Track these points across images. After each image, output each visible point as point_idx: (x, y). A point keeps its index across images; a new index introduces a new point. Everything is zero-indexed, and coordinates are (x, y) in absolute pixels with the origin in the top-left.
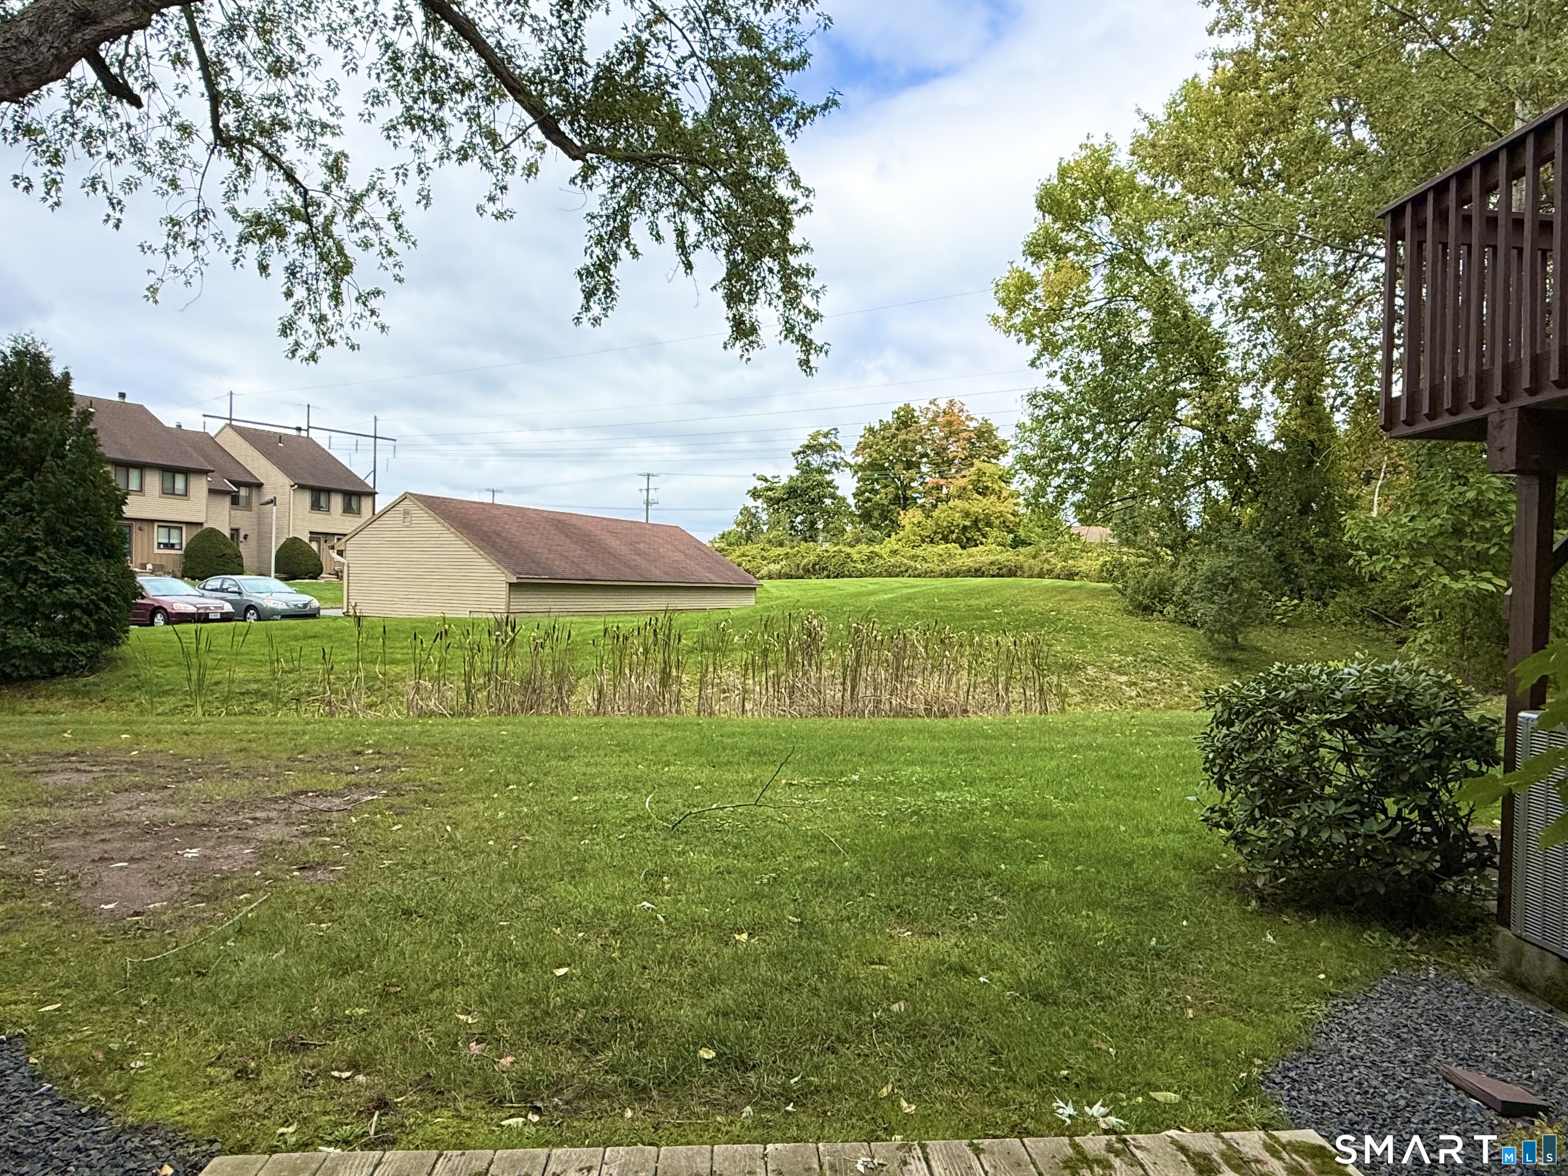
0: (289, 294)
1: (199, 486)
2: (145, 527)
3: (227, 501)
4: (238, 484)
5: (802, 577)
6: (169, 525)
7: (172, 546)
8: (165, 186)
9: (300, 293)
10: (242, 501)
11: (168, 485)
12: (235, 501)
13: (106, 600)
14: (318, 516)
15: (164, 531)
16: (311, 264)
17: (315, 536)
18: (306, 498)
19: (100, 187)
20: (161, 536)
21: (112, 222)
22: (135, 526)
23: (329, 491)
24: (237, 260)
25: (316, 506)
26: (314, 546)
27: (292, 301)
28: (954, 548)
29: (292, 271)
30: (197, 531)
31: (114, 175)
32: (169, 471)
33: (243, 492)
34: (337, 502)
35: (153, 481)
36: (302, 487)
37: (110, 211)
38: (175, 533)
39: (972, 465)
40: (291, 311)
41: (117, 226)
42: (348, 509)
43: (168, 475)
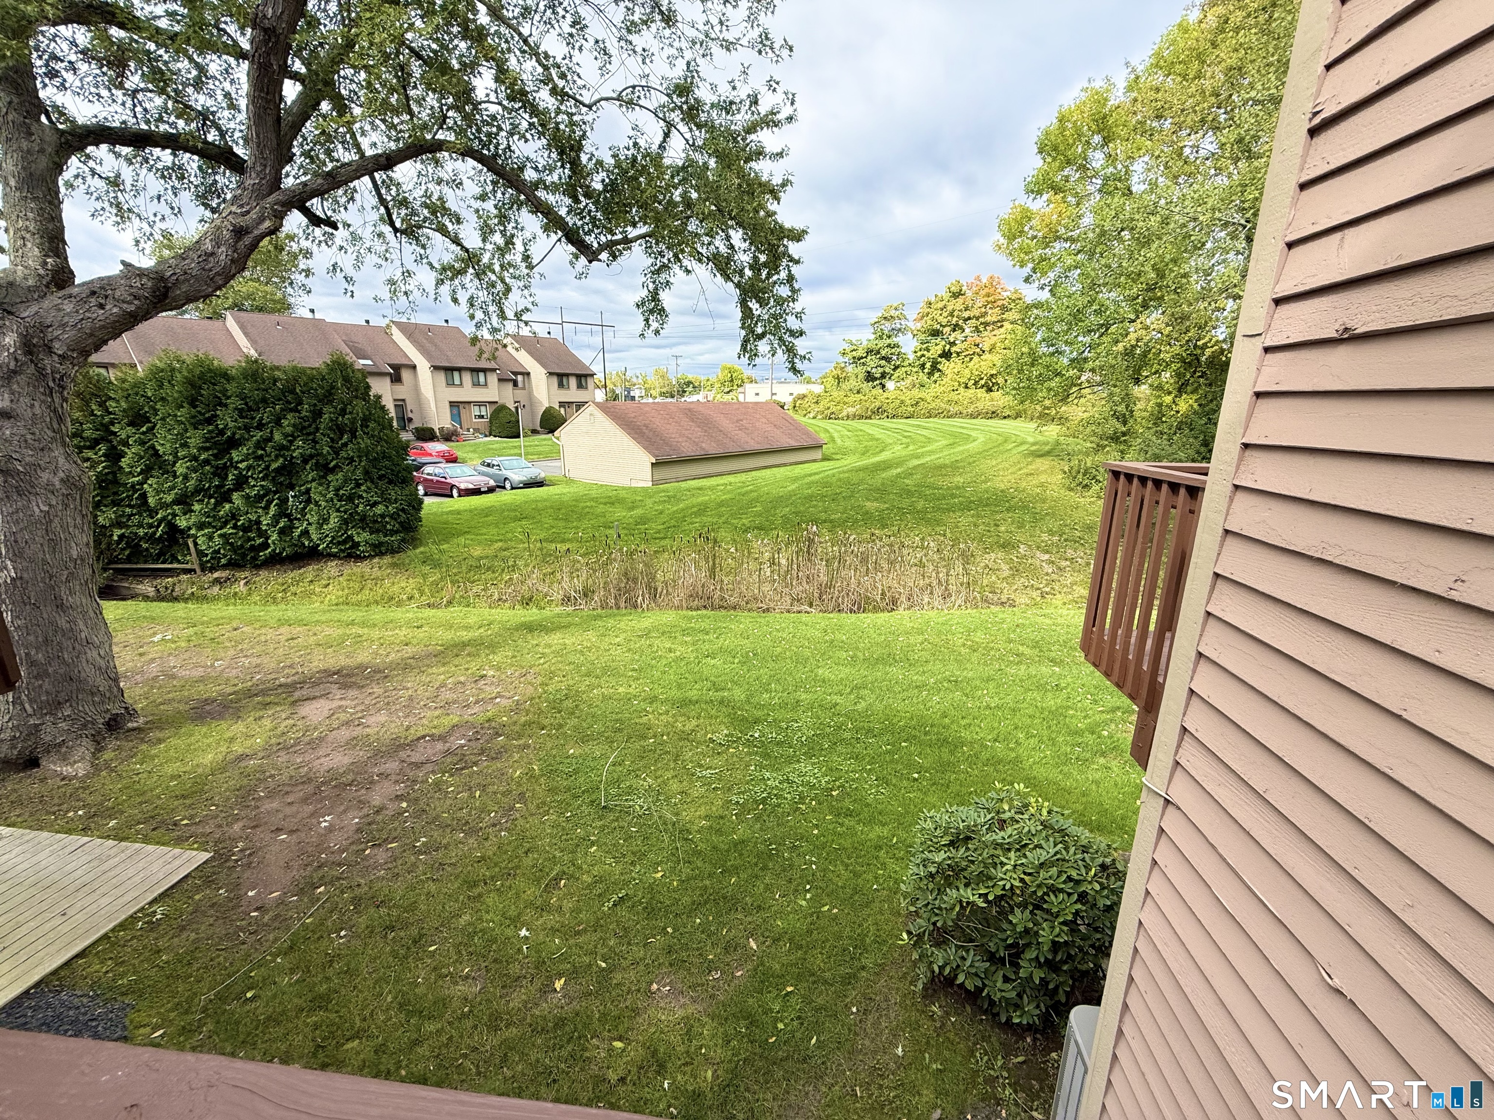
0: (472, 317)
1: (493, 379)
2: (466, 406)
3: (511, 385)
4: (516, 374)
5: (870, 418)
6: (480, 404)
7: (482, 417)
8: (380, 261)
9: (479, 315)
10: (520, 384)
11: (475, 380)
12: (515, 384)
13: (403, 510)
14: (563, 392)
15: (477, 408)
16: (483, 295)
17: (562, 404)
18: (555, 380)
19: (338, 270)
20: (476, 411)
21: (349, 294)
22: (461, 406)
23: (567, 375)
24: (436, 299)
25: (561, 385)
26: (562, 411)
27: (474, 322)
28: (981, 393)
29: (471, 302)
30: (494, 407)
31: (347, 261)
32: (475, 371)
33: (520, 378)
34: (573, 382)
35: (467, 377)
36: (551, 374)
37: (346, 285)
38: (483, 408)
39: (1002, 326)
40: (474, 329)
41: (352, 296)
42: (580, 386)
43: (475, 374)
